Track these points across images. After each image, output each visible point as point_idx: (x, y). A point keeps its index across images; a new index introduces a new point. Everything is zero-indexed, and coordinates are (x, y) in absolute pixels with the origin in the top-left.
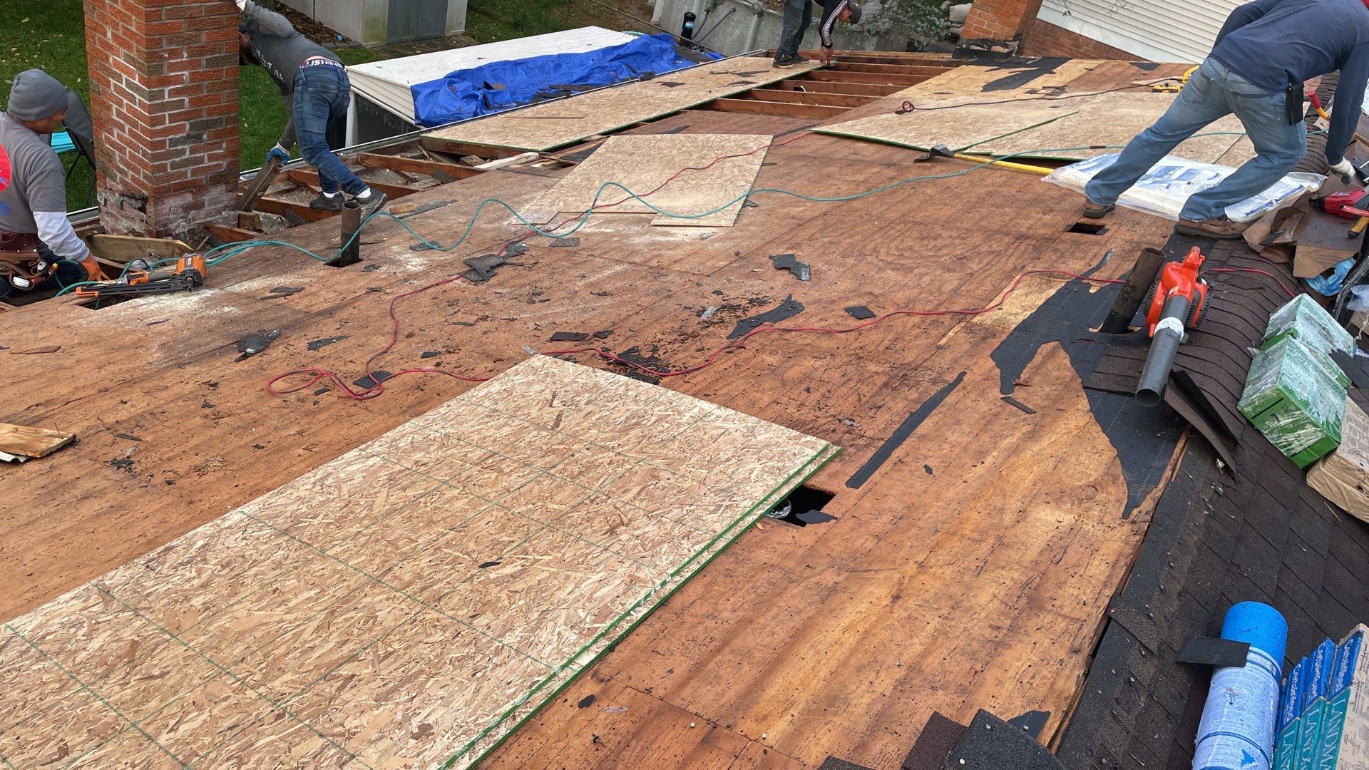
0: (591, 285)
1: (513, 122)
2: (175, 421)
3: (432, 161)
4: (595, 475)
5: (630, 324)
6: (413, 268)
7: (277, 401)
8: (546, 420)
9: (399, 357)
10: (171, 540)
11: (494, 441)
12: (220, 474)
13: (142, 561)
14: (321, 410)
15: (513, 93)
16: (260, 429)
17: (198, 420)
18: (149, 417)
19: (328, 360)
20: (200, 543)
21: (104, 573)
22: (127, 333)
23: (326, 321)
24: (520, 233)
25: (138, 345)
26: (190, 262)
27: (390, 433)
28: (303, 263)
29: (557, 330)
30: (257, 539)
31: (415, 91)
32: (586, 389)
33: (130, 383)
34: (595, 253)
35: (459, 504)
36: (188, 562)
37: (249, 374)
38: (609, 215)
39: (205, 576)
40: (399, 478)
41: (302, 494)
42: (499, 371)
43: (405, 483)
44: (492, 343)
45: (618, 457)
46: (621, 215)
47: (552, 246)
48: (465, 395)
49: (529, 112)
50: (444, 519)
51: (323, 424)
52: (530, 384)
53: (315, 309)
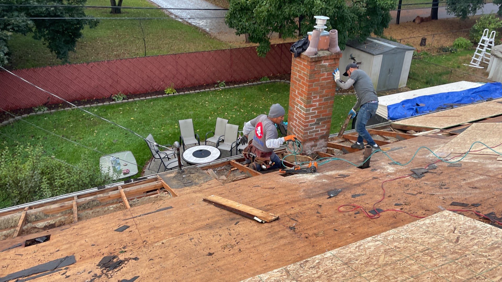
0: (469, 183)
1: (429, 118)
2: (308, 216)
3: (394, 132)
4: (478, 267)
5: (489, 201)
6: (390, 171)
7: (341, 215)
8: (452, 238)
9: (386, 204)
10: (307, 258)
11: (429, 243)
12: (323, 238)
13: (298, 263)
14: (357, 220)
15: (428, 107)
16: (336, 224)
17: (315, 217)
18: (300, 214)
19: (359, 202)
20: (317, 261)
21: (287, 265)
22: (293, 185)
23: (358, 188)
24: (434, 160)
25: (297, 189)
26: (313, 163)
27: (384, 233)
28: (349, 167)
29: (454, 201)
30: (336, 264)
31: (389, 108)
32: (469, 227)
33: (294, 202)
34: (469, 170)
35: (415, 267)
36: (313, 267)
37: (332, 204)
38: (475, 155)
39: (319, 274)
40: (389, 252)
41: (352, 250)
42: (428, 215)
43: (391, 254)
44: (424, 203)
45: (489, 261)
46: (481, 155)
47: (449, 166)
48: (414, 223)
49: (435, 114)
50: (408, 272)
51: (358, 225)
52: (443, 222)
53: (354, 183)
